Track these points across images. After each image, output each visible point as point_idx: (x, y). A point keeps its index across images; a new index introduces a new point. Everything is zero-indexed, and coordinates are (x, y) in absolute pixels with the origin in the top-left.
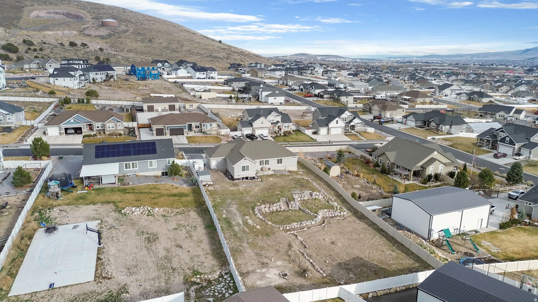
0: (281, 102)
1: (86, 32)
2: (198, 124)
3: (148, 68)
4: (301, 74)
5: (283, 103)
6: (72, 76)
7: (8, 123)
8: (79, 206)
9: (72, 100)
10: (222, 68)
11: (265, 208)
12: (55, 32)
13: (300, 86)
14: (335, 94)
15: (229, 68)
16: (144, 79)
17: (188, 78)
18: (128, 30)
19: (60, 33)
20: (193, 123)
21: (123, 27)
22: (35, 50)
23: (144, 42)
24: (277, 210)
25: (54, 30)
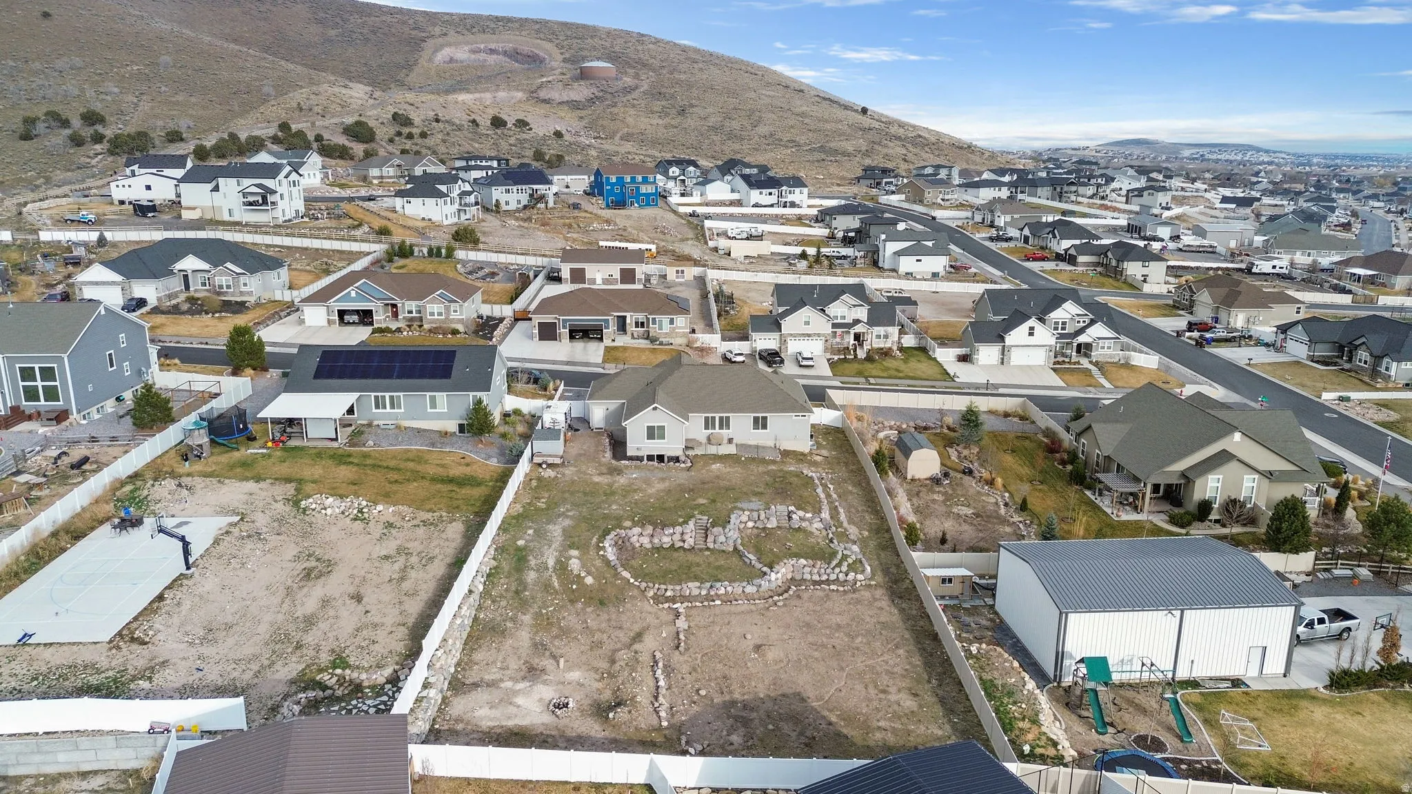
0: (935, 271)
1: (543, 94)
2: (641, 317)
3: (633, 179)
4: (1060, 197)
5: (942, 273)
6: (441, 195)
7: (242, 293)
8: (227, 481)
9: (416, 249)
10: (843, 178)
11: (640, 537)
12: (477, 95)
13: (1022, 230)
14: (1109, 254)
15: (858, 179)
16: (620, 204)
17: (732, 203)
18: (637, 87)
19: (488, 96)
20: (628, 315)
21: (628, 81)
22: (410, 136)
23: (667, 115)
24: (673, 545)
25: (477, 91)
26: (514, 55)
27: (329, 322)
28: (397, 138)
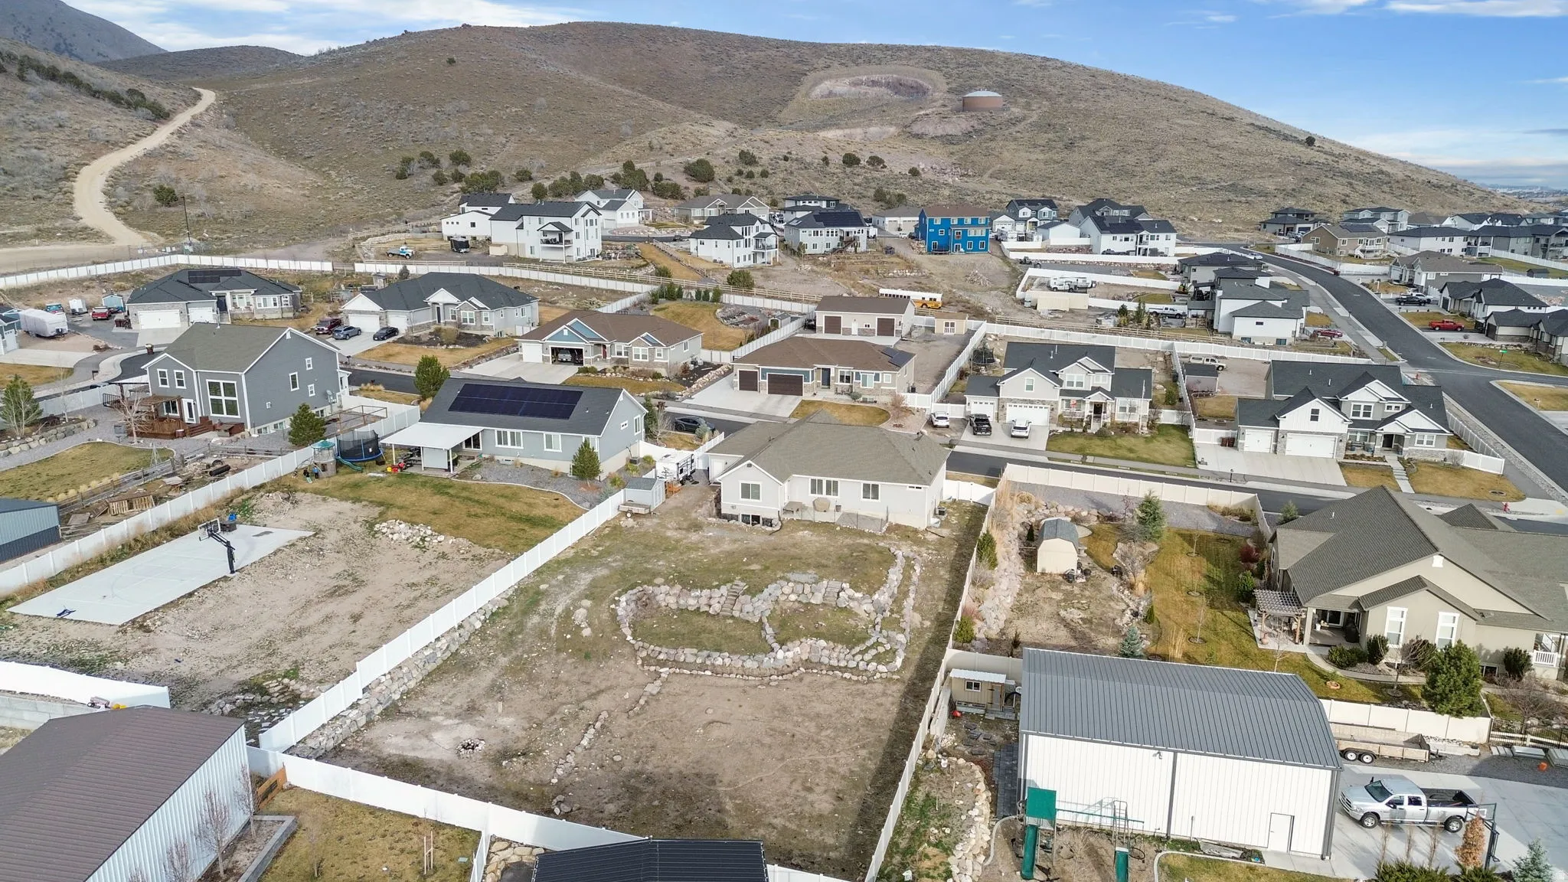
0: (1281, 336)
1: (917, 128)
2: (846, 370)
3: (961, 221)
4: (1545, 252)
5: (1290, 340)
6: (734, 236)
7: (482, 328)
8: (330, 499)
9: (685, 292)
11: (667, 596)
12: (847, 131)
13: (1441, 291)
14: (1542, 327)
15: (1265, 224)
16: (942, 249)
17: (1079, 250)
18: (1024, 118)
19: (859, 131)
20: (832, 368)
21: (1016, 111)
22: (750, 175)
23: (1052, 148)
24: (699, 608)
25: (847, 126)
26: (897, 87)
27: (545, 359)
28: (736, 178)
